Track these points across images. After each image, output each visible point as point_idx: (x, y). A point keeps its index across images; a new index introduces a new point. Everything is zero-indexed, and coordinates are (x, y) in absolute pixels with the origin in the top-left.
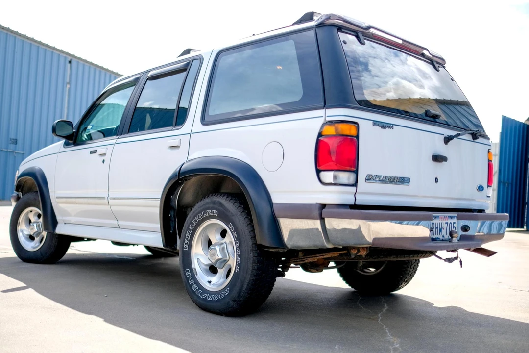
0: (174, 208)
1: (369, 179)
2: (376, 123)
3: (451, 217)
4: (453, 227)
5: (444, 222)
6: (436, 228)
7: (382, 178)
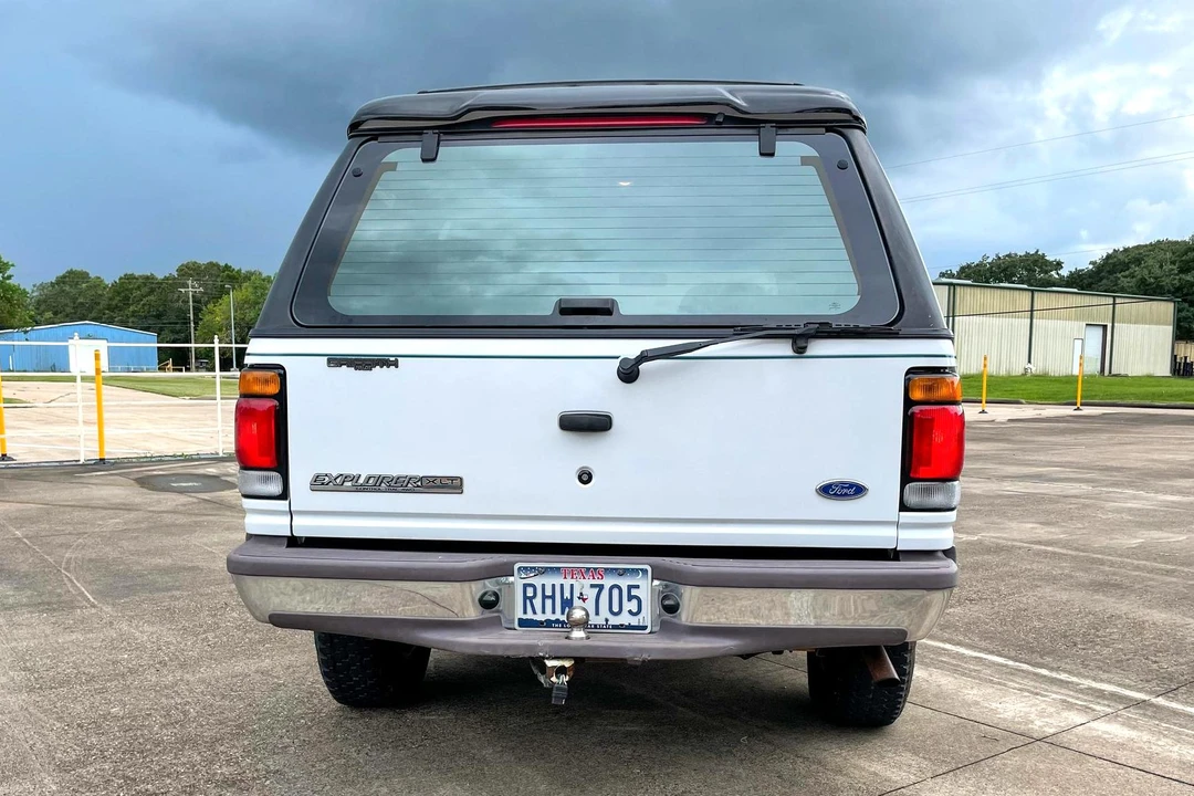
1: (320, 483)
2: (336, 361)
3: (622, 573)
4: (630, 598)
5: (583, 585)
6: (544, 597)
7: (361, 481)
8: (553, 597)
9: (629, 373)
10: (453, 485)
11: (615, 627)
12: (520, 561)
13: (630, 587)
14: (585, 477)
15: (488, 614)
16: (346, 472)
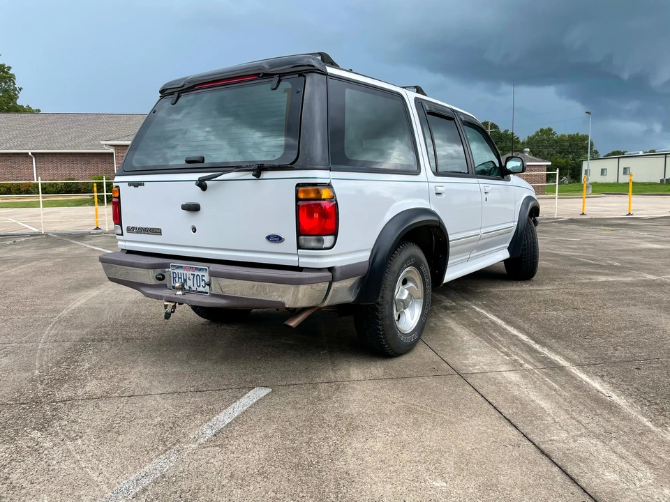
2: (130, 184)
3: (199, 269)
4: (203, 280)
5: (189, 274)
6: (179, 278)
7: (137, 229)
9: (202, 186)
10: (157, 232)
11: (199, 292)
12: (173, 262)
13: (202, 276)
14: (194, 230)
15: (159, 282)
16: (134, 226)
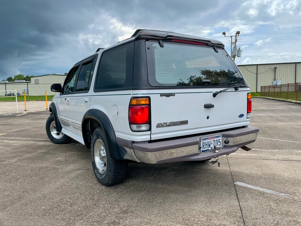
0: (89, 131)
1: (159, 126)
2: (162, 95)
3: (217, 137)
4: (219, 142)
5: (212, 141)
6: (206, 145)
7: (168, 124)
8: (207, 145)
9: (215, 95)
10: (186, 122)
12: (202, 137)
13: (219, 140)
14: (208, 117)
